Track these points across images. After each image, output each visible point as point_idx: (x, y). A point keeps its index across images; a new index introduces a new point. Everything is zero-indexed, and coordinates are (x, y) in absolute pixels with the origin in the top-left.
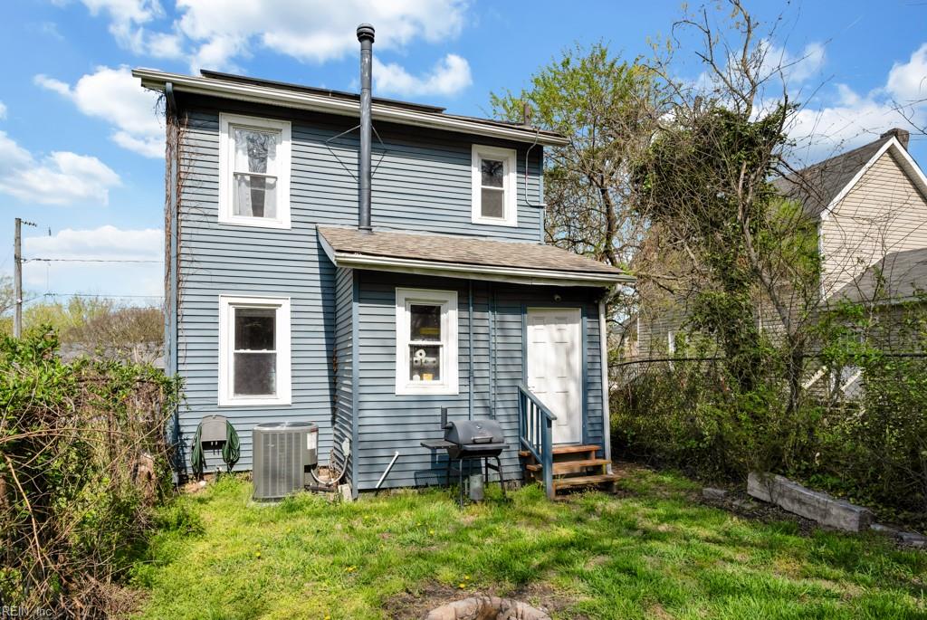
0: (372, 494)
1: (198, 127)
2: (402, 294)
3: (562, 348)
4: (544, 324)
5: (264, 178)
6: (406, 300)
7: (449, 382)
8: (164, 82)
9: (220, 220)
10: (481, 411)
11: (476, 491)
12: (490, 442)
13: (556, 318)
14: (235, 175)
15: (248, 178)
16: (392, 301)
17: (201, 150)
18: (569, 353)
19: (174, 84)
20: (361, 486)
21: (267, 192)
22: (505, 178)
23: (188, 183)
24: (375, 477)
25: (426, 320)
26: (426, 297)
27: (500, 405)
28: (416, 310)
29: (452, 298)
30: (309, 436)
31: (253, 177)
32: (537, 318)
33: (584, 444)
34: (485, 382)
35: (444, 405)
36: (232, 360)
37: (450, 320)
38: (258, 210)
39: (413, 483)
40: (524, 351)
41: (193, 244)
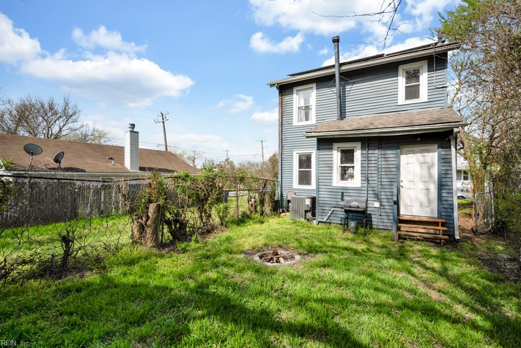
0: (324, 224)
1: (288, 94)
2: (336, 145)
3: (425, 166)
4: (414, 154)
5: (309, 106)
6: (338, 148)
7: (356, 182)
8: (275, 84)
9: (293, 125)
10: (373, 196)
11: (352, 227)
12: (358, 208)
13: (422, 150)
14: (299, 108)
15: (304, 108)
16: (331, 149)
17: (288, 102)
18: (430, 168)
19: (278, 84)
20: (319, 220)
21: (310, 111)
22: (421, 77)
23: (285, 114)
24: (324, 217)
25: (348, 156)
26: (347, 146)
27: (383, 193)
28: (343, 152)
29: (358, 145)
30: (306, 200)
31: (305, 107)
32: (408, 151)
33: (438, 218)
34: (374, 182)
35: (342, 191)
36: (298, 173)
37: (358, 154)
38: (307, 119)
39: (340, 222)
40: (398, 168)
41: (287, 134)
